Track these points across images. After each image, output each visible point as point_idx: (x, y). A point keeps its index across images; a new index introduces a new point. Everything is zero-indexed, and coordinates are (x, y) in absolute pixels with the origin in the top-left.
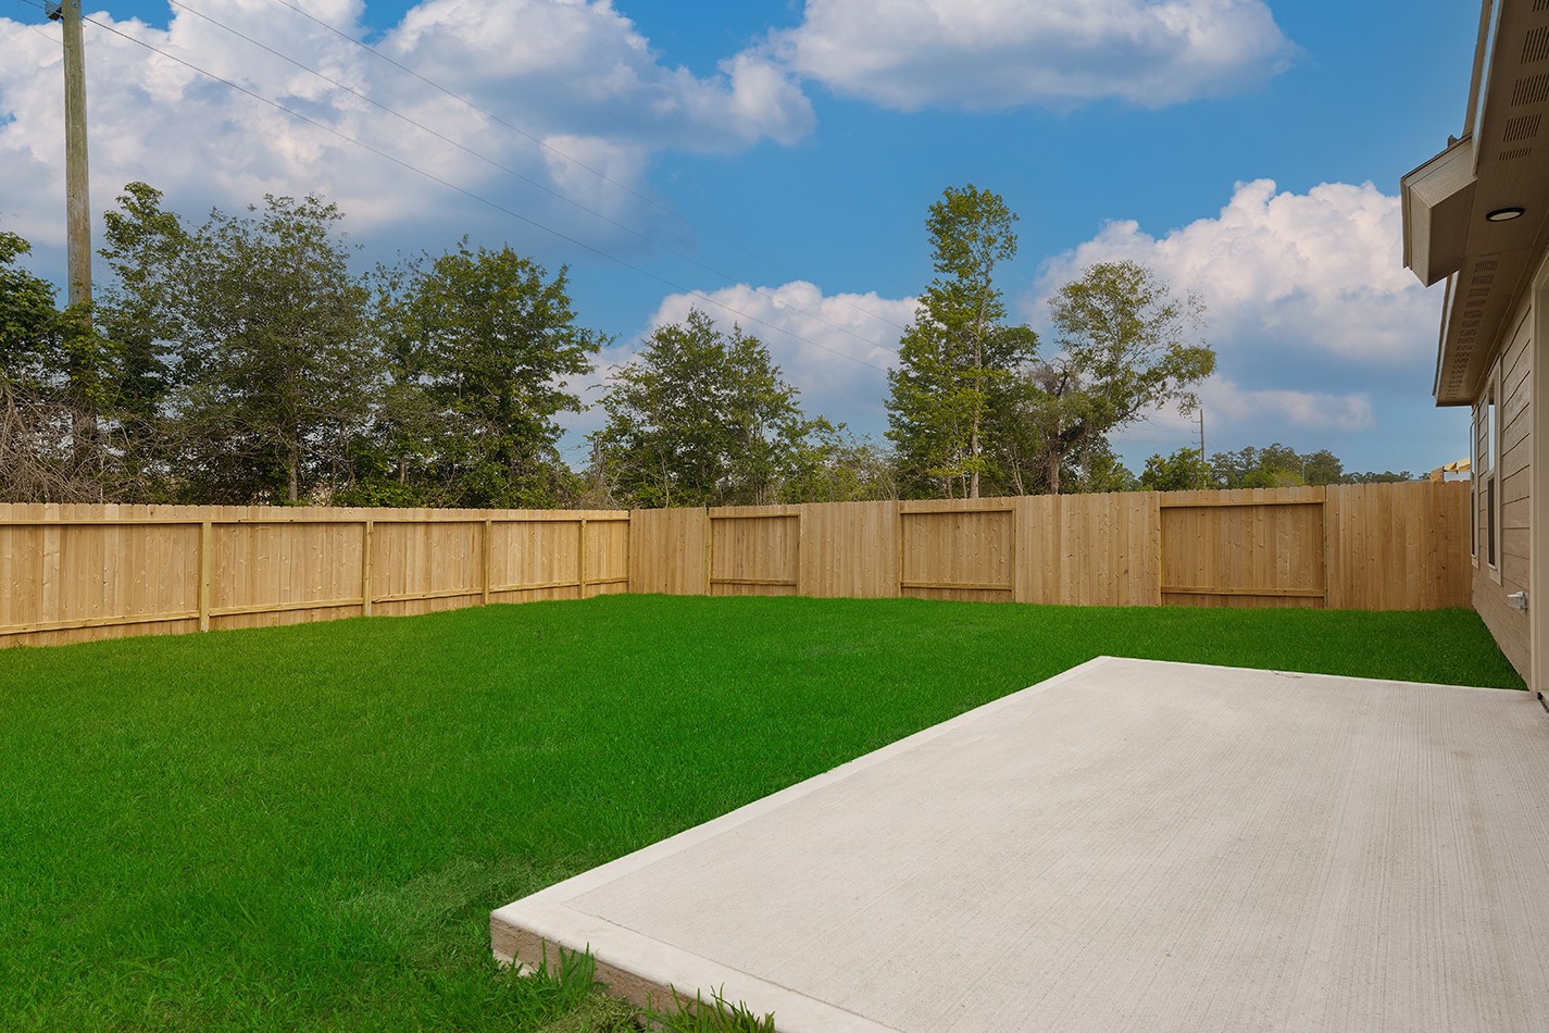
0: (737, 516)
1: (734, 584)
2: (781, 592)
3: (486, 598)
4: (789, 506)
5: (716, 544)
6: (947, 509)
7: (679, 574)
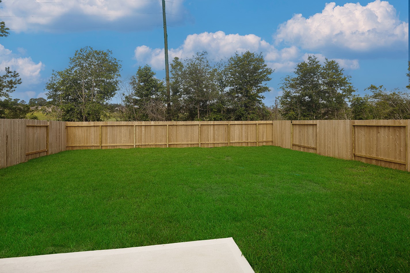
0: (299, 124)
1: (299, 146)
2: (311, 151)
3: (229, 144)
4: (314, 121)
5: (294, 132)
6: (374, 124)
7: (284, 141)
